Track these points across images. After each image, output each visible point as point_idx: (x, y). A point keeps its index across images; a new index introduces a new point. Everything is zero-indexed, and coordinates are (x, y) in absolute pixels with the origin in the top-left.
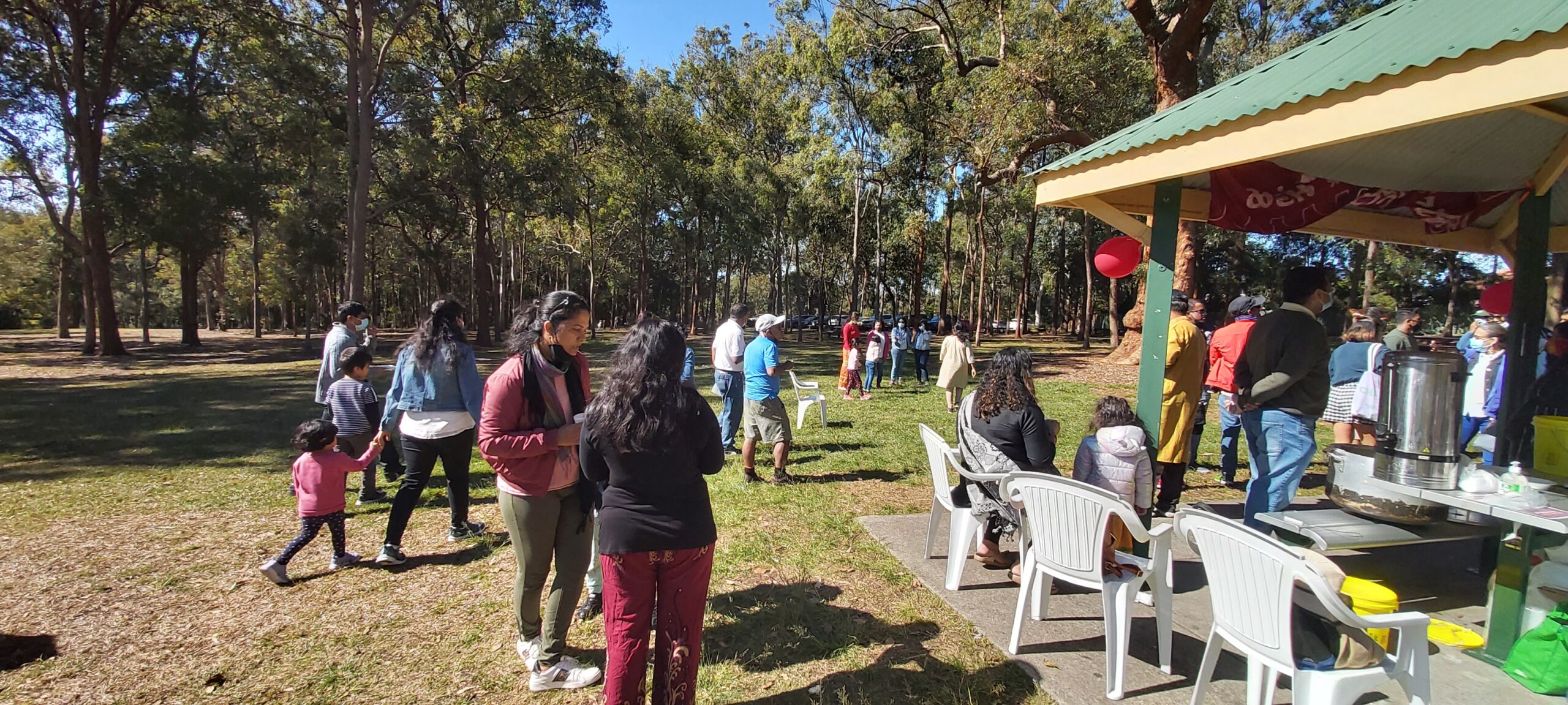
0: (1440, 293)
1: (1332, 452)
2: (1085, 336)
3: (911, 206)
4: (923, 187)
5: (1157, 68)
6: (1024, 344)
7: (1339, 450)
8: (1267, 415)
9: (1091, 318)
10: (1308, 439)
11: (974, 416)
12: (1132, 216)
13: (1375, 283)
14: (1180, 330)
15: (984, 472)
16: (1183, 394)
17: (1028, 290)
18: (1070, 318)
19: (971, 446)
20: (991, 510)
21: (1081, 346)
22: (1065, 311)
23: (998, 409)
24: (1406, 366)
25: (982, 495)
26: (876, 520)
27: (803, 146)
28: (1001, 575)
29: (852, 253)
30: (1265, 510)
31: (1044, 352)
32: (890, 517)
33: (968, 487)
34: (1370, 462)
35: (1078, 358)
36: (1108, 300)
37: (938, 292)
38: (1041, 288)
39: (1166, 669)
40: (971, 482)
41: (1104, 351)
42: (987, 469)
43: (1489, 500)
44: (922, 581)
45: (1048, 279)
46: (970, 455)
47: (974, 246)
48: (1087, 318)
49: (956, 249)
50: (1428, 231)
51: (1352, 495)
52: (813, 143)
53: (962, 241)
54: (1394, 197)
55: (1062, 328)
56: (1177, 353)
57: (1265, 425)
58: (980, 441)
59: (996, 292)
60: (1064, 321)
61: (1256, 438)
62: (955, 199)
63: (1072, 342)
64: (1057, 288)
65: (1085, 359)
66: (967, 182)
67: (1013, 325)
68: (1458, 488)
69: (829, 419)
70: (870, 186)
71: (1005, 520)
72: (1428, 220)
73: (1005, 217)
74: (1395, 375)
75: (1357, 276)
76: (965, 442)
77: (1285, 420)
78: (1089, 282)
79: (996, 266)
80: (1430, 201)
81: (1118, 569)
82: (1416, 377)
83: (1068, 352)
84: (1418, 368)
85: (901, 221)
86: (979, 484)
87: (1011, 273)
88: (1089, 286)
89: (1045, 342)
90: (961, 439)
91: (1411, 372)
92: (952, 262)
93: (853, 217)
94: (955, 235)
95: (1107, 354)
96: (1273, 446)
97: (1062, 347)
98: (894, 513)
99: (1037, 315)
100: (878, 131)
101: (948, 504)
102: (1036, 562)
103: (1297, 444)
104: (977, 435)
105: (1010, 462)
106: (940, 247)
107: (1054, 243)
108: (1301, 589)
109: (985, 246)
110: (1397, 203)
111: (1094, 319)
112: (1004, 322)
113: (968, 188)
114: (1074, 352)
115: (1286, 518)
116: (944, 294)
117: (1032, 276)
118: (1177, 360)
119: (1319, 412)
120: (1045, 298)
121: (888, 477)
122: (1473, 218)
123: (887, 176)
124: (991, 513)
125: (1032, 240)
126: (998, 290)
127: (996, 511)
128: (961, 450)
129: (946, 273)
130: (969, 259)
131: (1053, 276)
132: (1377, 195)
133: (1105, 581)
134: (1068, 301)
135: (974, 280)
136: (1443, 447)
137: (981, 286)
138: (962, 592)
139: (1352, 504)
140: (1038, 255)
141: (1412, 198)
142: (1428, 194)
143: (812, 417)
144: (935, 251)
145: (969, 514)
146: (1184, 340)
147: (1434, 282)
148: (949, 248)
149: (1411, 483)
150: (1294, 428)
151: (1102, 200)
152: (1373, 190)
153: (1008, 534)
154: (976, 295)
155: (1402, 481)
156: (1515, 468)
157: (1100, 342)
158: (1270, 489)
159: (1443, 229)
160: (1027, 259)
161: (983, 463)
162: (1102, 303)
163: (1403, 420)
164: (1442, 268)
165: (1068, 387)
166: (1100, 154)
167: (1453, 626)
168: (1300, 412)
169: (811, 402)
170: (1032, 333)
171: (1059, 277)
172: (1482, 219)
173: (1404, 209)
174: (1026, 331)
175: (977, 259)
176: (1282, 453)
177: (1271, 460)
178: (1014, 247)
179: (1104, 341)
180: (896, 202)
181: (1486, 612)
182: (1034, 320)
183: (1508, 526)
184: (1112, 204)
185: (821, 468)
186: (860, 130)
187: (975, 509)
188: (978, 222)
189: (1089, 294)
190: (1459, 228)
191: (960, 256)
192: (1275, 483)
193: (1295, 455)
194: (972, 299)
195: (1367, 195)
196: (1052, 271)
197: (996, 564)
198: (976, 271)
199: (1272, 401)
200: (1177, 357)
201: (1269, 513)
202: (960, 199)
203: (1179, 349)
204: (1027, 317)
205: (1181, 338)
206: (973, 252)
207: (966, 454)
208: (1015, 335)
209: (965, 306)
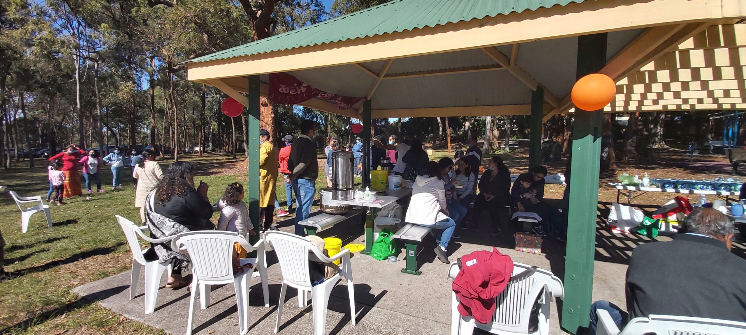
0: (347, 132)
1: (321, 192)
2: (234, 153)
3: (124, 79)
4: (130, 68)
5: (254, 32)
6: (204, 158)
7: (323, 191)
8: (300, 181)
9: (236, 144)
10: (313, 188)
11: (155, 203)
12: (240, 93)
13: (331, 129)
14: (267, 148)
15: (165, 236)
16: (270, 175)
17: (204, 131)
18: (227, 145)
19: (156, 222)
20: (172, 257)
21: (232, 157)
22: (224, 141)
23: (170, 197)
24: (338, 157)
25: (165, 250)
26: (90, 286)
27: (23, 25)
28: (183, 291)
29: (76, 105)
30: (301, 220)
31: (214, 161)
32: (104, 280)
33: (156, 248)
34: (331, 194)
35: (230, 163)
36: (243, 136)
37: (149, 131)
38: (211, 130)
39: (267, 306)
40: (157, 244)
41: (243, 159)
42: (167, 234)
43: (362, 201)
44: (127, 316)
45: (214, 125)
46: (154, 228)
47: (170, 106)
48: (234, 144)
49: (158, 107)
50: (340, 108)
51: (327, 207)
52: (31, 24)
53: (162, 103)
54: (331, 96)
55: (223, 150)
56: (267, 157)
57: (299, 185)
58: (161, 218)
59: (186, 132)
60: (224, 146)
61: (297, 191)
62: (156, 79)
63: (228, 156)
64: (219, 130)
65: (234, 163)
66: (161, 70)
67: (197, 149)
68: (354, 198)
69: (54, 221)
70: (88, 62)
71: (182, 260)
72: (340, 105)
73: (187, 92)
74: (336, 160)
75: (326, 127)
76: (151, 220)
77: (305, 182)
78: (234, 127)
79: (184, 118)
80: (340, 99)
81: (242, 268)
82: (341, 160)
83: (226, 161)
84: (341, 158)
85: (117, 88)
86: (162, 244)
87: (194, 122)
88: (234, 129)
89: (215, 157)
90: (148, 220)
91: (340, 159)
92: (156, 115)
93: (75, 81)
94: (157, 99)
95: (244, 160)
96: (302, 193)
97: (223, 158)
98: (107, 276)
99: (210, 144)
100: (90, 26)
101: (142, 261)
102: (198, 281)
103: (310, 191)
104: (159, 215)
105: (182, 226)
106: (147, 105)
107: (215, 108)
108: (311, 253)
109: (176, 107)
110: (331, 98)
111: (238, 144)
112: (192, 148)
113: (163, 73)
114: (228, 161)
115: (309, 221)
116: (153, 132)
117: (206, 123)
118: (267, 161)
119: (316, 177)
120: (213, 135)
121: (105, 251)
122: (351, 106)
123: (102, 57)
124: (172, 259)
125: (204, 106)
126: (187, 130)
127: (175, 257)
128: (148, 226)
129: (152, 121)
130: (167, 113)
131: (217, 124)
132: (326, 95)
133: (235, 277)
134: (225, 136)
135: (171, 125)
136: (349, 185)
137: (176, 128)
138: (156, 312)
139: (328, 210)
140: (208, 113)
141: (335, 97)
142: (340, 96)
143: (39, 222)
144: (144, 108)
145: (158, 264)
146: (269, 152)
147: (345, 129)
148: (153, 106)
149: (342, 199)
150: (308, 185)
151: (223, 81)
152: (325, 93)
153: (185, 267)
154: (173, 133)
155: (340, 199)
156: (367, 189)
157: (241, 155)
158: (303, 211)
159: (343, 108)
160: (202, 115)
161: (164, 231)
162: (241, 137)
163: (339, 177)
164: (347, 124)
165: (225, 178)
166: (219, 58)
167: (357, 245)
168: (309, 178)
169: (35, 211)
170: (208, 152)
171: (220, 124)
172: (354, 106)
173: (333, 101)
174: (204, 151)
175: (172, 113)
176: (305, 195)
177: (302, 199)
178: (194, 108)
179: (243, 154)
180: (111, 76)
181: (364, 237)
182: (209, 146)
183: (366, 208)
184: (230, 86)
185: (45, 259)
186: (75, 24)
187: (161, 259)
188: (171, 92)
189: (234, 133)
190: (348, 108)
191: (161, 111)
192: (304, 207)
193: (310, 195)
194: (171, 135)
195: (323, 94)
196: (216, 121)
197: (181, 285)
198: (172, 120)
199: (301, 175)
200: (267, 160)
201: (303, 220)
202: (158, 79)
203: (267, 156)
204: (204, 144)
205: (268, 151)
206: (169, 109)
207: (152, 228)
208: (199, 154)
209: (167, 140)
